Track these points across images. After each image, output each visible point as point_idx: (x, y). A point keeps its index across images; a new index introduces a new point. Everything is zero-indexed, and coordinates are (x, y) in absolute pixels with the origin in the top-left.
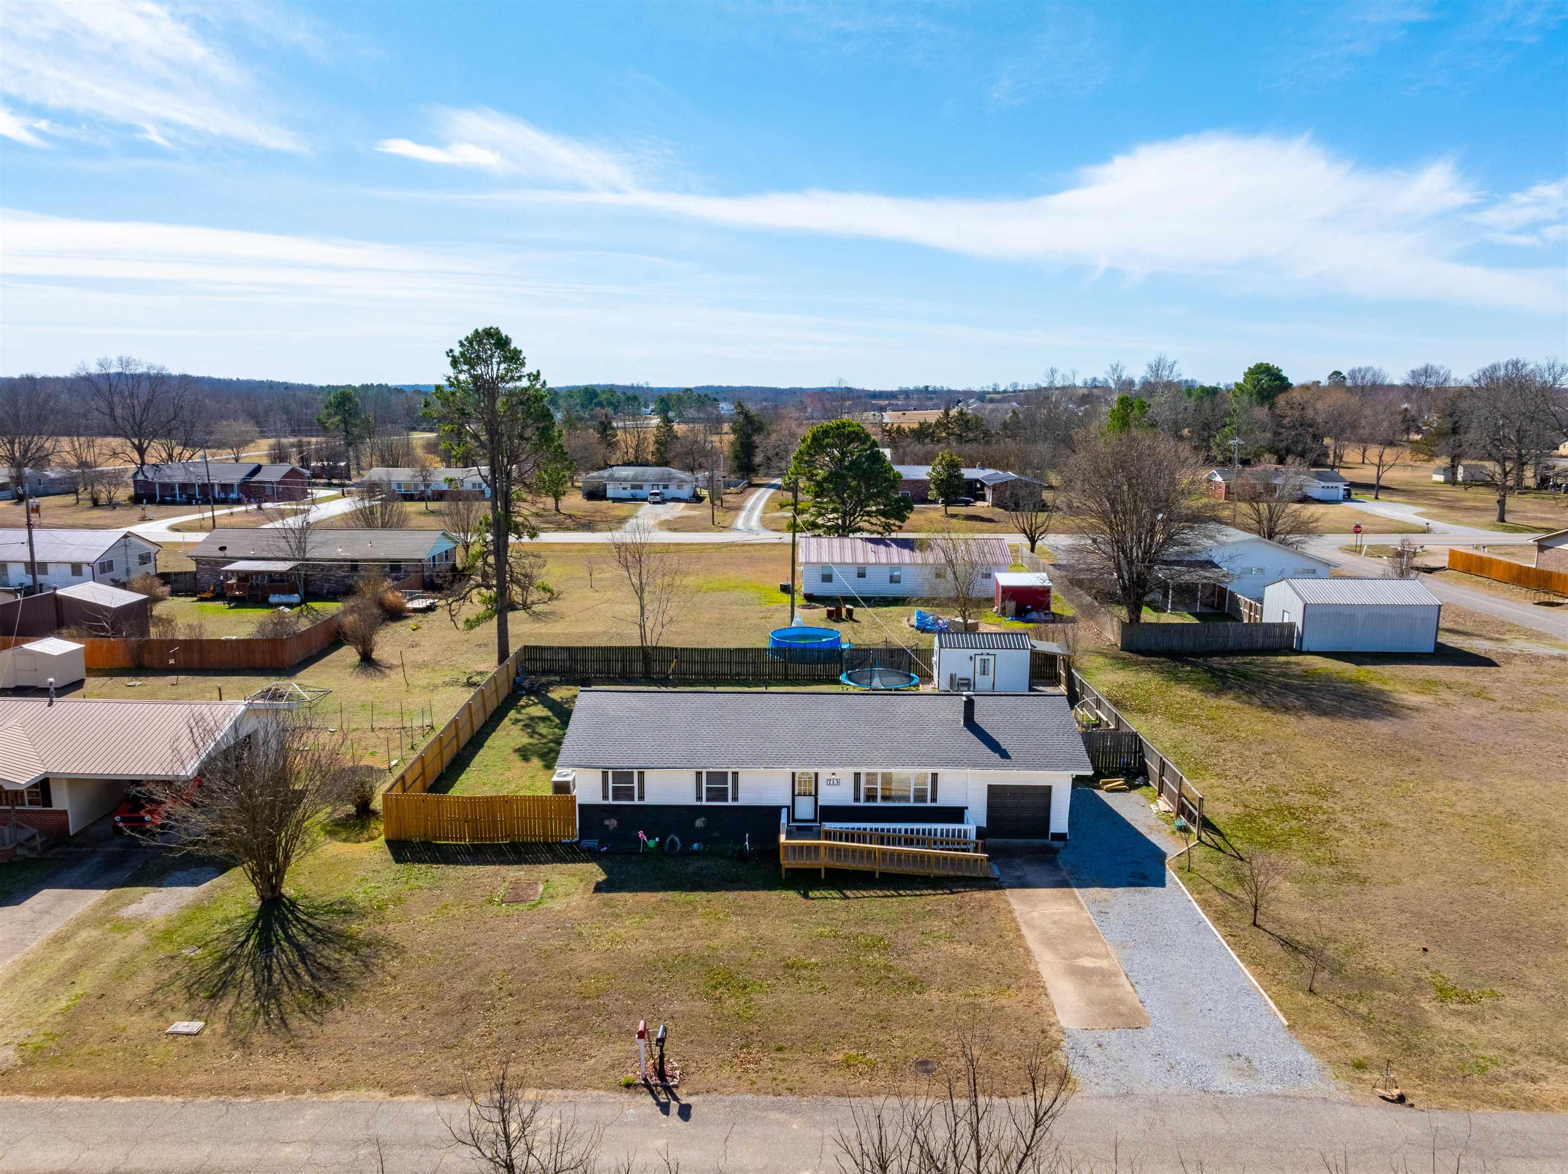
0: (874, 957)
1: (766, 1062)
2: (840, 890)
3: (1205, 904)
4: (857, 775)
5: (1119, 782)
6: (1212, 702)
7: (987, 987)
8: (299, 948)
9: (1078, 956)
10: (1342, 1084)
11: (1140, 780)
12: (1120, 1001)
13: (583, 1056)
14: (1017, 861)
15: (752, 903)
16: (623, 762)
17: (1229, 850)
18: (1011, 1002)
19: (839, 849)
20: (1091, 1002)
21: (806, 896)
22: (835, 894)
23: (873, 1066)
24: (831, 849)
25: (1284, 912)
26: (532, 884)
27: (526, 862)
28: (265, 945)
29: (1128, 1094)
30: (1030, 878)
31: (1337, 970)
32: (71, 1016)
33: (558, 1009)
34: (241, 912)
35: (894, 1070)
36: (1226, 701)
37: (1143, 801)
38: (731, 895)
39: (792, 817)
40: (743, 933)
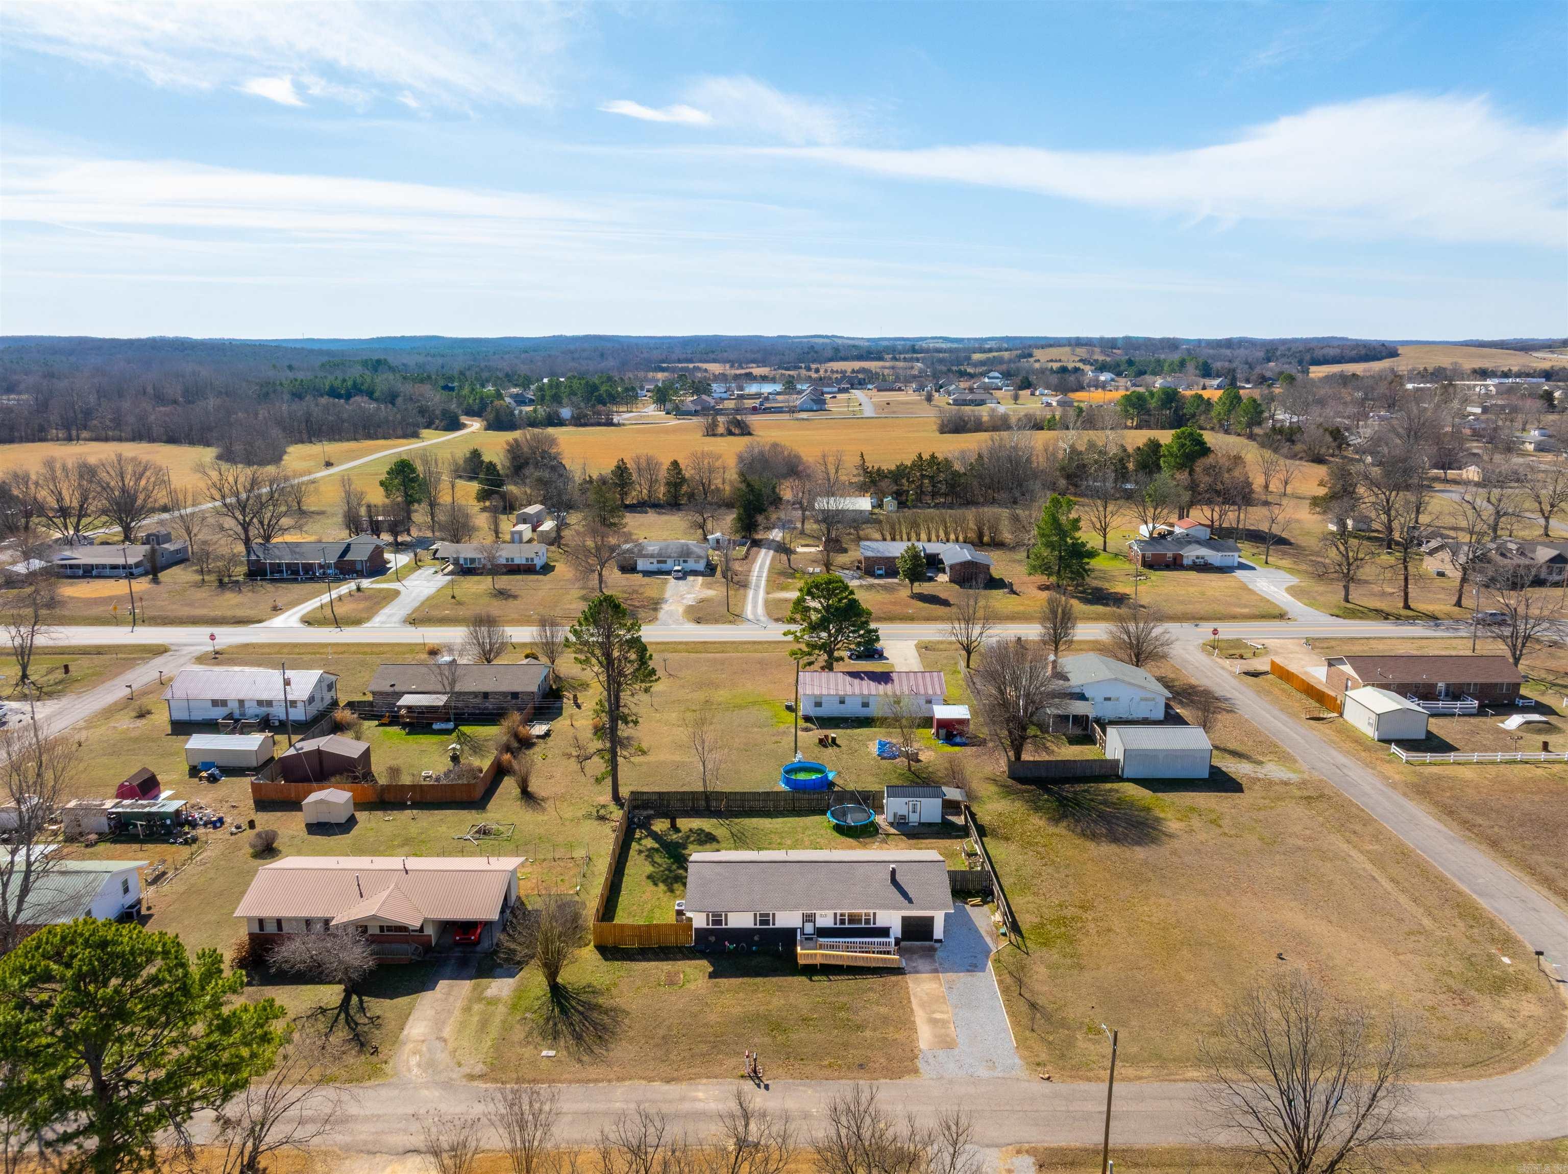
0: (842, 1014)
1: (797, 1066)
2: (827, 976)
3: (1000, 982)
4: (835, 914)
5: (978, 900)
6: (1052, 829)
7: (891, 1029)
8: (582, 1013)
9: (934, 1012)
10: (1027, 1072)
11: (989, 899)
12: (948, 1035)
13: (721, 1064)
14: (915, 956)
15: (785, 984)
16: (718, 909)
17: (1024, 948)
18: (900, 1036)
19: (826, 955)
20: (935, 1036)
21: (811, 980)
22: (825, 978)
23: (840, 1066)
24: (823, 955)
25: (1037, 987)
26: (677, 973)
27: (670, 959)
28: (564, 1011)
29: (942, 1078)
30: (920, 968)
31: (1048, 1018)
32: (496, 1047)
33: (706, 1042)
34: (542, 993)
35: (849, 1068)
36: (1061, 829)
37: (989, 913)
38: (774, 979)
39: (803, 933)
40: (782, 1002)
